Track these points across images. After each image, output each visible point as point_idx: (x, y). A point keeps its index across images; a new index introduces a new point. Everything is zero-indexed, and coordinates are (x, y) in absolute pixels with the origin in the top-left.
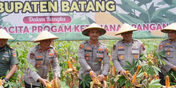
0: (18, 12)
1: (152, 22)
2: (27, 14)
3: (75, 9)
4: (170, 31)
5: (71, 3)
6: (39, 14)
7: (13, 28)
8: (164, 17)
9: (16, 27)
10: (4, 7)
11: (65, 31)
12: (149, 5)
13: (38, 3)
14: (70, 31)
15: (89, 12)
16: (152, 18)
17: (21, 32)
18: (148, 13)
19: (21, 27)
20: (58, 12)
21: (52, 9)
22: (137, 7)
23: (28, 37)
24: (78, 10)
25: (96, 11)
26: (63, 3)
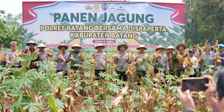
0: (90, 38)
1: (155, 44)
2: (95, 39)
3: (117, 37)
4: (161, 49)
5: (116, 34)
6: (100, 39)
7: (88, 45)
8: (160, 42)
9: (89, 45)
10: (83, 35)
11: (113, 47)
12: (153, 36)
13: (100, 33)
15: (124, 38)
16: (155, 42)
17: (91, 47)
18: (153, 40)
19: (91, 45)
20: (109, 38)
21: (106, 37)
22: (148, 37)
24: (119, 37)
25: (128, 38)
26: (112, 34)
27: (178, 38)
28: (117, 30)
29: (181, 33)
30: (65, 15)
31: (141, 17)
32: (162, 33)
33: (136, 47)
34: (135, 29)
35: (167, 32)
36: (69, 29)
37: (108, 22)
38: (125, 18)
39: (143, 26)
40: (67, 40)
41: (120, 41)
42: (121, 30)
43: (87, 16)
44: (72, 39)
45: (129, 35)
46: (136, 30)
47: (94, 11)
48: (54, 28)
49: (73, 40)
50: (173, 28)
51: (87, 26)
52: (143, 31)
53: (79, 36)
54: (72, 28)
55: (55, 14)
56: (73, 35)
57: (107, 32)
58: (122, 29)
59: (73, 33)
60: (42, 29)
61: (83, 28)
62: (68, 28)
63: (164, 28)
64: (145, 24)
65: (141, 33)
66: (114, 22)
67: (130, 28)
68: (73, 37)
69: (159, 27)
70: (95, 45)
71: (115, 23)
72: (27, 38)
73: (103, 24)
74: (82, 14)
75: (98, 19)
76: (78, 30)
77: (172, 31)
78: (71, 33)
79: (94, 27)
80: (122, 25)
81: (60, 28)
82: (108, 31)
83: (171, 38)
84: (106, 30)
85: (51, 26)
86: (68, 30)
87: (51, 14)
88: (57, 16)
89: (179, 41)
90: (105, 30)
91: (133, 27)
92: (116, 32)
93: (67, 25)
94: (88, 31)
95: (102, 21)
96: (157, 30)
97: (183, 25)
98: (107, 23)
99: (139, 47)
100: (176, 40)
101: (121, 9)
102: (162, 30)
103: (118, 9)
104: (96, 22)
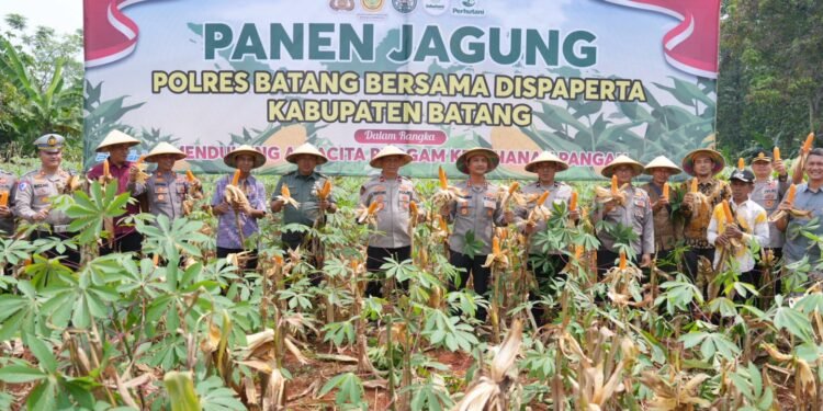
0: (346, 121)
1: (597, 149)
2: (363, 125)
3: (453, 118)
4: (624, 168)
5: (446, 106)
6: (384, 126)
7: (336, 149)
8: (619, 141)
9: (342, 149)
10: (320, 110)
11: (433, 160)
12: (594, 117)
13: (384, 105)
14: (443, 160)
15: (479, 125)
16: (599, 141)
17: (350, 158)
18: (591, 132)
19: (350, 150)
20: (420, 123)
21: (410, 118)
22: (572, 120)
23: (363, 169)
24: (459, 121)
25: (493, 125)
26: (432, 106)
27: (688, 125)
28: (452, 92)
29: (702, 108)
30: (250, 30)
31: (546, 42)
32: (627, 107)
33: (526, 160)
34: (523, 89)
35: (646, 101)
36: (263, 86)
37: (416, 59)
38: (482, 45)
39: (554, 76)
40: (256, 131)
41: (463, 136)
42: (467, 92)
43: (335, 36)
44: (277, 124)
45: (498, 111)
46: (525, 93)
47: (361, 16)
48: (207, 84)
49: (277, 129)
50: (672, 85)
51: (335, 76)
52: (554, 95)
53: (303, 113)
54: (276, 82)
55: (211, 28)
56: (280, 110)
57: (412, 99)
58: (471, 88)
59: (280, 104)
60: (157, 84)
61: (319, 85)
62: (259, 82)
63: (637, 85)
64: (564, 68)
65: (545, 106)
66: (441, 60)
67: (503, 83)
68: (281, 117)
69: (618, 83)
70: (363, 150)
71: (445, 65)
72: (102, 119)
73: (399, 70)
74: (315, 28)
75: (377, 49)
76: (299, 91)
77: (666, 100)
78: (272, 103)
79: (362, 80)
80: (471, 73)
81: (229, 82)
82: (415, 94)
83: (662, 126)
84: (410, 91)
85: (192, 75)
86: (259, 89)
87: (195, 28)
88: (216, 33)
89: (692, 139)
90: (405, 92)
91: (514, 81)
92: (446, 101)
93: (255, 72)
94: (338, 93)
95: (394, 56)
96: (609, 92)
97: (712, 75)
98: (414, 66)
99: (537, 159)
100: (681, 132)
101: (467, 8)
102: (627, 96)
103: (458, 11)
104: (371, 58)
